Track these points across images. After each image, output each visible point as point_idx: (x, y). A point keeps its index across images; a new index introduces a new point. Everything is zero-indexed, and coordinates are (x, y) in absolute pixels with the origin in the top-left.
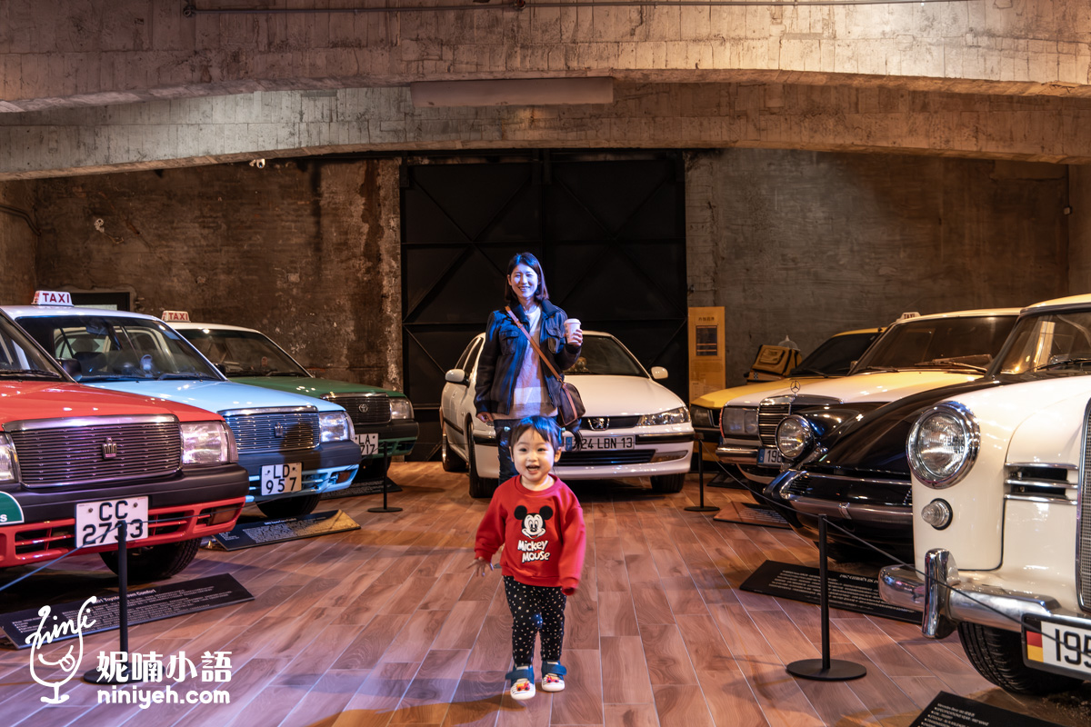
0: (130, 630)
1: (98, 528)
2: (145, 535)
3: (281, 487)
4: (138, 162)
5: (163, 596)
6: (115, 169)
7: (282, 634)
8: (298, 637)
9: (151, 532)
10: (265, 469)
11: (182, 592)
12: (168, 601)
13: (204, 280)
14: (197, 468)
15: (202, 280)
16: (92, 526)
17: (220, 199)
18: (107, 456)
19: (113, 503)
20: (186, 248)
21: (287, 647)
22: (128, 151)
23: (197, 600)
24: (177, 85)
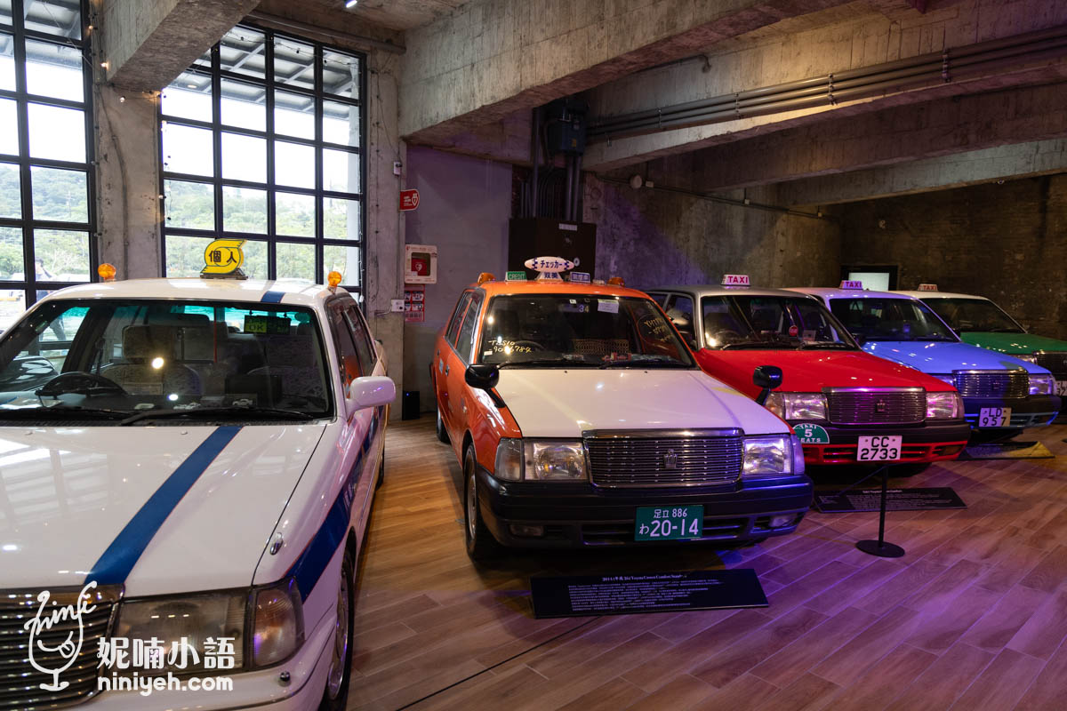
0: (886, 513)
1: (870, 451)
2: (898, 458)
3: (994, 423)
4: (911, 189)
5: (907, 496)
6: (895, 195)
7: (988, 541)
8: (997, 550)
9: (902, 455)
10: (983, 410)
11: (918, 495)
12: (909, 499)
13: (950, 259)
14: (935, 421)
15: (949, 258)
16: (867, 450)
17: (967, 204)
18: (879, 410)
19: (881, 438)
20: (939, 238)
21: (987, 557)
22: (905, 184)
23: (928, 502)
24: (943, 149)
